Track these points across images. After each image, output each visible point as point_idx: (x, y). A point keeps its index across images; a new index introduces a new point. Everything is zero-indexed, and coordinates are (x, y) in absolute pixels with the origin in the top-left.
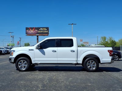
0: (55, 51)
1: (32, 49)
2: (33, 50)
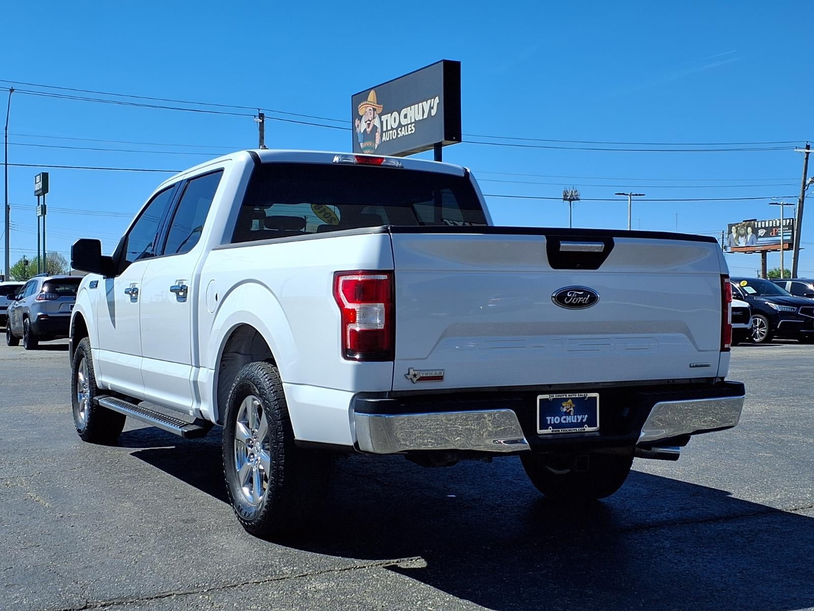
2: (96, 286)
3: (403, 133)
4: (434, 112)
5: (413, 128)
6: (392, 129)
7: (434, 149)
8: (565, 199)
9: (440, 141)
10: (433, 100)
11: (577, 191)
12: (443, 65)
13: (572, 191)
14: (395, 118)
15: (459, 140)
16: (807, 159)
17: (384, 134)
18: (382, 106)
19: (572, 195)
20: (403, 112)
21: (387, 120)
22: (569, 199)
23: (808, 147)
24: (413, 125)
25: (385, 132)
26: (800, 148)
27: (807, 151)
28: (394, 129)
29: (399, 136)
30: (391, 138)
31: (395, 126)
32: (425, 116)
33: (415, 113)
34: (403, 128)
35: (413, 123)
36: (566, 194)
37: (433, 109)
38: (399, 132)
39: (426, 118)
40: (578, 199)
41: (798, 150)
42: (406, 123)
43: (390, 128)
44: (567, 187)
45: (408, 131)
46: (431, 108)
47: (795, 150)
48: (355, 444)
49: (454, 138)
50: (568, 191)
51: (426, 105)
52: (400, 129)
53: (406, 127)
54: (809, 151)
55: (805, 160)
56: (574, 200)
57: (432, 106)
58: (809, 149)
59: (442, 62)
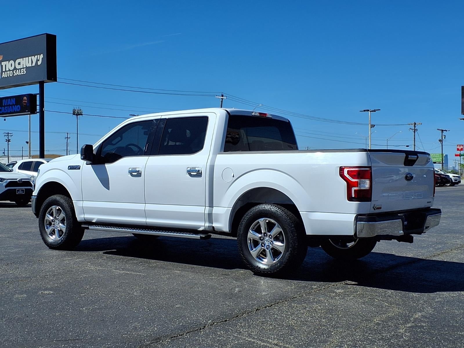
3: (18, 73)
4: (39, 63)
5: (25, 71)
6: (10, 70)
7: (39, 84)
8: (74, 114)
9: (43, 80)
10: (39, 56)
11: (81, 110)
12: (46, 36)
13: (78, 110)
14: (11, 64)
15: (55, 80)
16: (222, 101)
17: (4, 73)
18: (2, 56)
19: (78, 112)
20: (18, 61)
21: (6, 65)
22: (77, 114)
23: (222, 96)
24: (25, 69)
25: (4, 72)
26: (219, 96)
27: (222, 98)
28: (11, 70)
29: (14, 75)
30: (9, 76)
31: (12, 69)
32: (34, 65)
33: (26, 62)
34: (17, 70)
35: (25, 68)
36: (74, 111)
37: (39, 61)
38: (15, 73)
39: (33, 66)
40: (82, 115)
41: (217, 97)
42: (20, 68)
43: (8, 70)
44: (75, 107)
45: (21, 73)
46: (38, 60)
47: (216, 97)
48: (354, 234)
49: (53, 79)
50: (76, 109)
51: (34, 59)
52: (15, 71)
53: (20, 70)
54: (223, 98)
55: (221, 102)
56: (79, 115)
57: (38, 59)
58: (223, 97)
59: (46, 35)
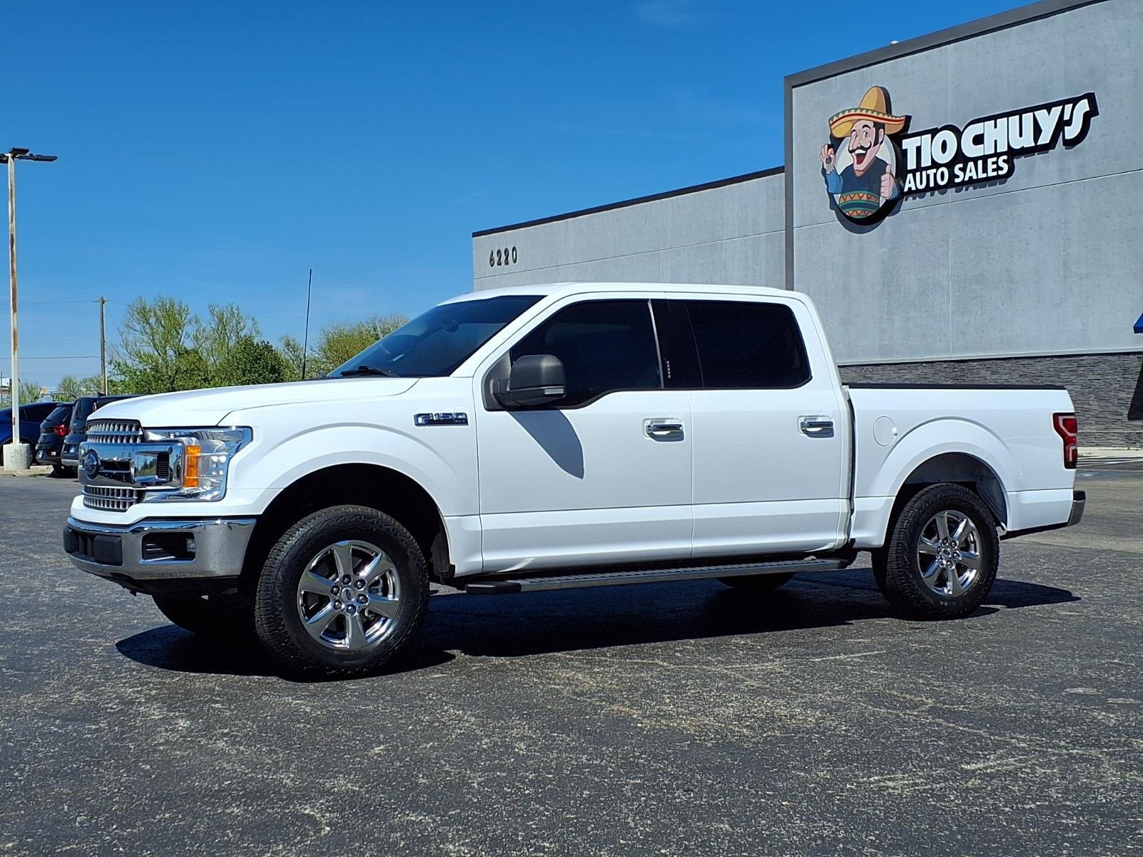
0: (674, 432)
1: (452, 409)
2: (460, 420)
48: (1068, 521)
